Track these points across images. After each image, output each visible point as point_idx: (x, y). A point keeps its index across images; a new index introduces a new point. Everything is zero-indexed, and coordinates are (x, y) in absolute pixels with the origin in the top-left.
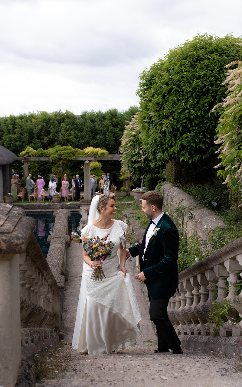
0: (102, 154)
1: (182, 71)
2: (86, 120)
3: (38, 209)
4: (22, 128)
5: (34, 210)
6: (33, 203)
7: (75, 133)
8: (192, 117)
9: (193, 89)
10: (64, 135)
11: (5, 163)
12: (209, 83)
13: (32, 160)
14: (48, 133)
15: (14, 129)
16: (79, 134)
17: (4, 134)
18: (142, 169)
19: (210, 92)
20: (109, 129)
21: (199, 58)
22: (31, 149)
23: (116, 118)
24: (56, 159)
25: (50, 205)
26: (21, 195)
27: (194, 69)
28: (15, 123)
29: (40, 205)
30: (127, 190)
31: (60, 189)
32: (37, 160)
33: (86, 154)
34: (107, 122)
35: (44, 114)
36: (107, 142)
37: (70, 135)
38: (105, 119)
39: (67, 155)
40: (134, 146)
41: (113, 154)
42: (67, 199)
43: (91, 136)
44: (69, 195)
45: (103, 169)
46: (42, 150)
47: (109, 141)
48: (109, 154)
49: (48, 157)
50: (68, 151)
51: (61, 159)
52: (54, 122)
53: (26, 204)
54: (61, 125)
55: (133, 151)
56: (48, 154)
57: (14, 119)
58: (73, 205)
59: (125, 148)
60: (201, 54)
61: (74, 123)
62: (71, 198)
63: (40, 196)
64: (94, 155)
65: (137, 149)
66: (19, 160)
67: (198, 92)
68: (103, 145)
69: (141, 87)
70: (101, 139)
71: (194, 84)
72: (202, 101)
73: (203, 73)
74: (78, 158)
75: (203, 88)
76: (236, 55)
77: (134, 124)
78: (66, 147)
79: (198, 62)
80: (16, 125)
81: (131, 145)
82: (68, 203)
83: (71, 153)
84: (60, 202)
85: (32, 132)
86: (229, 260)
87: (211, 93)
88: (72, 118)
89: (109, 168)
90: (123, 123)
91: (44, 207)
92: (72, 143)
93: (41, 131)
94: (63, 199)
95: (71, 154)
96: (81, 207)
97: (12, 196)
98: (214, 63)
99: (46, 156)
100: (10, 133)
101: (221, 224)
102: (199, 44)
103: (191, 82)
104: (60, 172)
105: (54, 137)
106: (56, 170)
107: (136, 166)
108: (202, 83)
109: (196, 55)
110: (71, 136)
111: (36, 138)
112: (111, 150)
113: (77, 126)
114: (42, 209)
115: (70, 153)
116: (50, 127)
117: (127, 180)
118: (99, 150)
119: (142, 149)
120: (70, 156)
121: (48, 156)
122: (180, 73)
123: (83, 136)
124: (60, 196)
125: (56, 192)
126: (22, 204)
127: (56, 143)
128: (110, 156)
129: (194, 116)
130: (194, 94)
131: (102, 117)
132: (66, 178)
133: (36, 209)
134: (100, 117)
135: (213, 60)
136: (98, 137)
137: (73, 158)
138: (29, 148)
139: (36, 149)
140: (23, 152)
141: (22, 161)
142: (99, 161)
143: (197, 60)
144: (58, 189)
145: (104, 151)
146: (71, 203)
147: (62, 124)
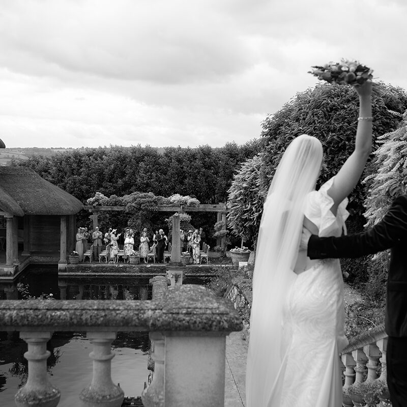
0: (192, 203)
1: (314, 121)
2: (171, 159)
3: (110, 272)
4: (89, 167)
5: (106, 274)
6: (104, 265)
7: (156, 176)
8: (326, 176)
9: (327, 143)
10: (143, 178)
11: (70, 213)
12: (346, 137)
13: (103, 209)
14: (123, 174)
15: (79, 170)
16: (163, 177)
17: (66, 175)
18: (254, 229)
19: (347, 147)
20: (200, 171)
21: (334, 108)
22: (102, 195)
23: (209, 158)
24: (133, 209)
25: (125, 268)
26: (89, 253)
27: (328, 120)
28: (80, 161)
29: (113, 267)
30: (223, 250)
31: (139, 247)
32: (110, 209)
33: (171, 203)
34: (198, 163)
35: (118, 150)
36: (198, 188)
37: (151, 177)
38: (196, 159)
39: (148, 204)
40: (244, 200)
41: (206, 203)
42: (146, 261)
43: (177, 180)
44: (149, 255)
45: (192, 222)
46: (116, 196)
47: (200, 187)
48: (200, 204)
49: (123, 206)
50: (150, 199)
51: (140, 209)
52: (131, 161)
53: (95, 265)
54: (140, 165)
55: (244, 207)
56: (123, 202)
57: (80, 156)
58: (155, 267)
59: (233, 203)
60: (336, 103)
61: (156, 163)
62: (152, 259)
63: (112, 256)
64: (182, 205)
65: (248, 204)
66: (86, 209)
67: (333, 147)
68: (192, 192)
69: (263, 136)
70: (190, 184)
71: (329, 138)
72: (337, 157)
73: (339, 125)
74: (161, 208)
75: (339, 142)
76: (376, 106)
77: (245, 173)
78: (146, 194)
79: (333, 112)
80: (82, 163)
81: (241, 199)
82: (149, 266)
83: (153, 201)
84: (138, 264)
85: (102, 173)
86: (383, 340)
87: (348, 149)
88: (154, 156)
89: (200, 221)
90: (217, 165)
91: (118, 270)
92: (153, 188)
93: (114, 172)
94: (142, 259)
95: (153, 203)
96: (167, 272)
97: (78, 255)
98: (352, 114)
99: (121, 206)
100: (73, 174)
101: (359, 299)
102: (334, 91)
103: (326, 135)
104: (138, 225)
105: (130, 180)
106: (134, 223)
107: (247, 224)
108: (338, 137)
109: (331, 103)
110: (152, 179)
111: (107, 181)
112: (203, 198)
113: (160, 167)
114: (116, 272)
115: (151, 202)
116: (125, 167)
117: (223, 237)
118: (189, 199)
119: (255, 204)
120: (152, 206)
121: (123, 204)
122: (312, 124)
123: (167, 180)
124: (138, 256)
125: (133, 251)
126: (90, 265)
127: (134, 187)
128: (202, 206)
129: (327, 175)
130: (328, 150)
131: (191, 156)
132: (145, 234)
133: (108, 272)
134: (189, 156)
135: (350, 110)
136: (186, 181)
137: (156, 208)
138: (99, 194)
139: (108, 195)
140: (92, 199)
141: (90, 211)
142: (189, 213)
143: (332, 109)
144: (136, 247)
145: (194, 200)
146: (152, 265)
147: (142, 164)
